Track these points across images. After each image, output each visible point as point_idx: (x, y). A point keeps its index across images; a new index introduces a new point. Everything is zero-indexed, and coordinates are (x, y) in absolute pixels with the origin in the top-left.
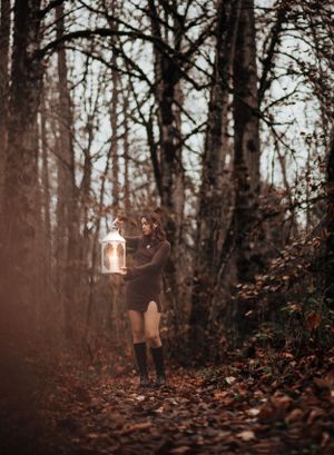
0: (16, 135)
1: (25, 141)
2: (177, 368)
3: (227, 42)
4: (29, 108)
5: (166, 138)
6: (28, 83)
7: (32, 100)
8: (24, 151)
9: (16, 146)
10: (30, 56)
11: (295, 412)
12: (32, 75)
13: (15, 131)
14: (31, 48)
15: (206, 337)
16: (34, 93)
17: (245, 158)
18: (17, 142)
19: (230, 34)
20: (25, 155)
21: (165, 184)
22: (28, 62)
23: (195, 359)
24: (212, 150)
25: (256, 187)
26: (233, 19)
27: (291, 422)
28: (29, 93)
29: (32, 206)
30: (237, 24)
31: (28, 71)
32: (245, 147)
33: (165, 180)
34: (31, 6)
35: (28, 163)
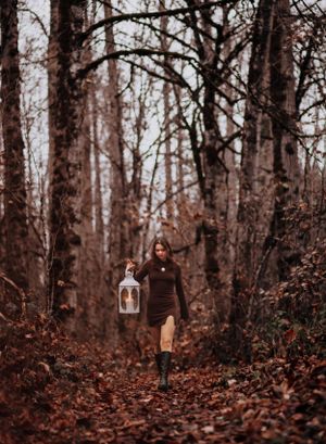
0: (62, 149)
1: (70, 154)
2: (217, 364)
3: (260, 55)
4: (74, 124)
5: (208, 142)
6: (72, 101)
7: (75, 117)
8: (69, 165)
9: (63, 160)
10: (73, 76)
11: (250, 412)
12: (76, 93)
13: (61, 146)
14: (74, 68)
15: (244, 335)
16: (78, 110)
17: (283, 160)
18: (63, 155)
19: (263, 47)
20: (71, 169)
21: (208, 187)
22: (72, 81)
23: (234, 356)
24: (248, 157)
25: (294, 188)
26: (266, 32)
27: (246, 419)
28: (74, 110)
29: (78, 216)
30: (269, 37)
31: (72, 90)
32: (283, 151)
33: (208, 182)
34: (73, 29)
35: (73, 176)
